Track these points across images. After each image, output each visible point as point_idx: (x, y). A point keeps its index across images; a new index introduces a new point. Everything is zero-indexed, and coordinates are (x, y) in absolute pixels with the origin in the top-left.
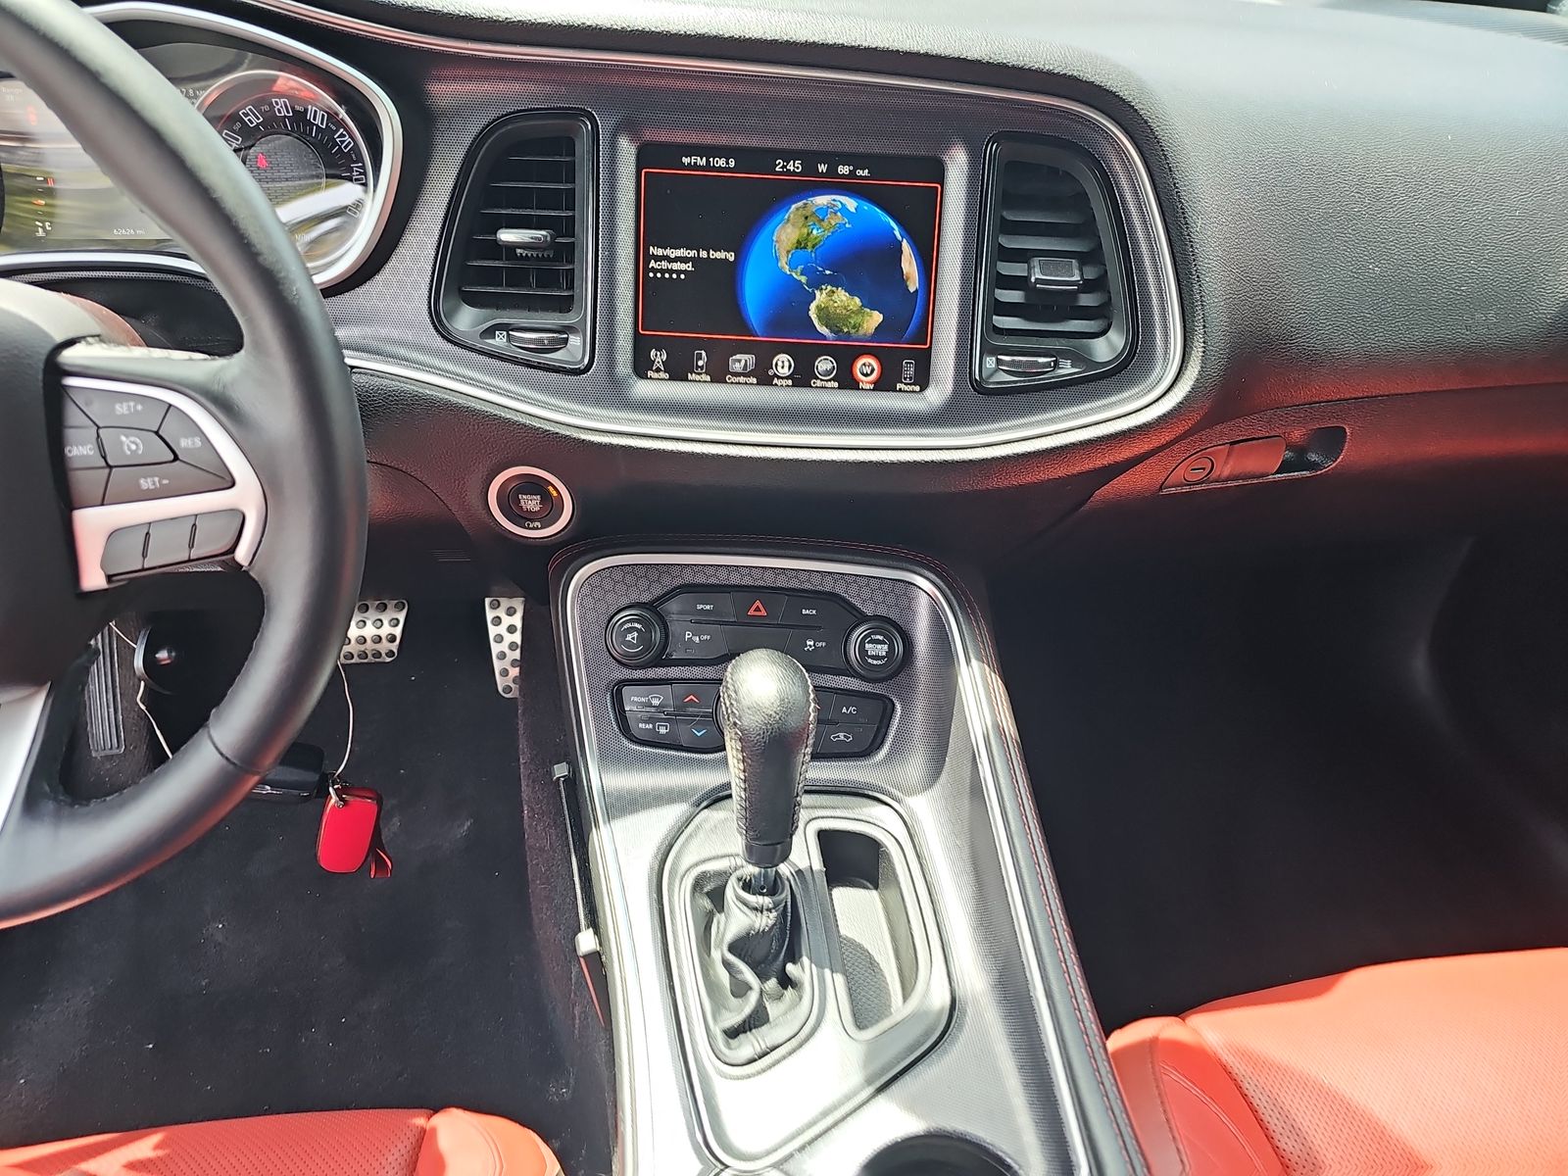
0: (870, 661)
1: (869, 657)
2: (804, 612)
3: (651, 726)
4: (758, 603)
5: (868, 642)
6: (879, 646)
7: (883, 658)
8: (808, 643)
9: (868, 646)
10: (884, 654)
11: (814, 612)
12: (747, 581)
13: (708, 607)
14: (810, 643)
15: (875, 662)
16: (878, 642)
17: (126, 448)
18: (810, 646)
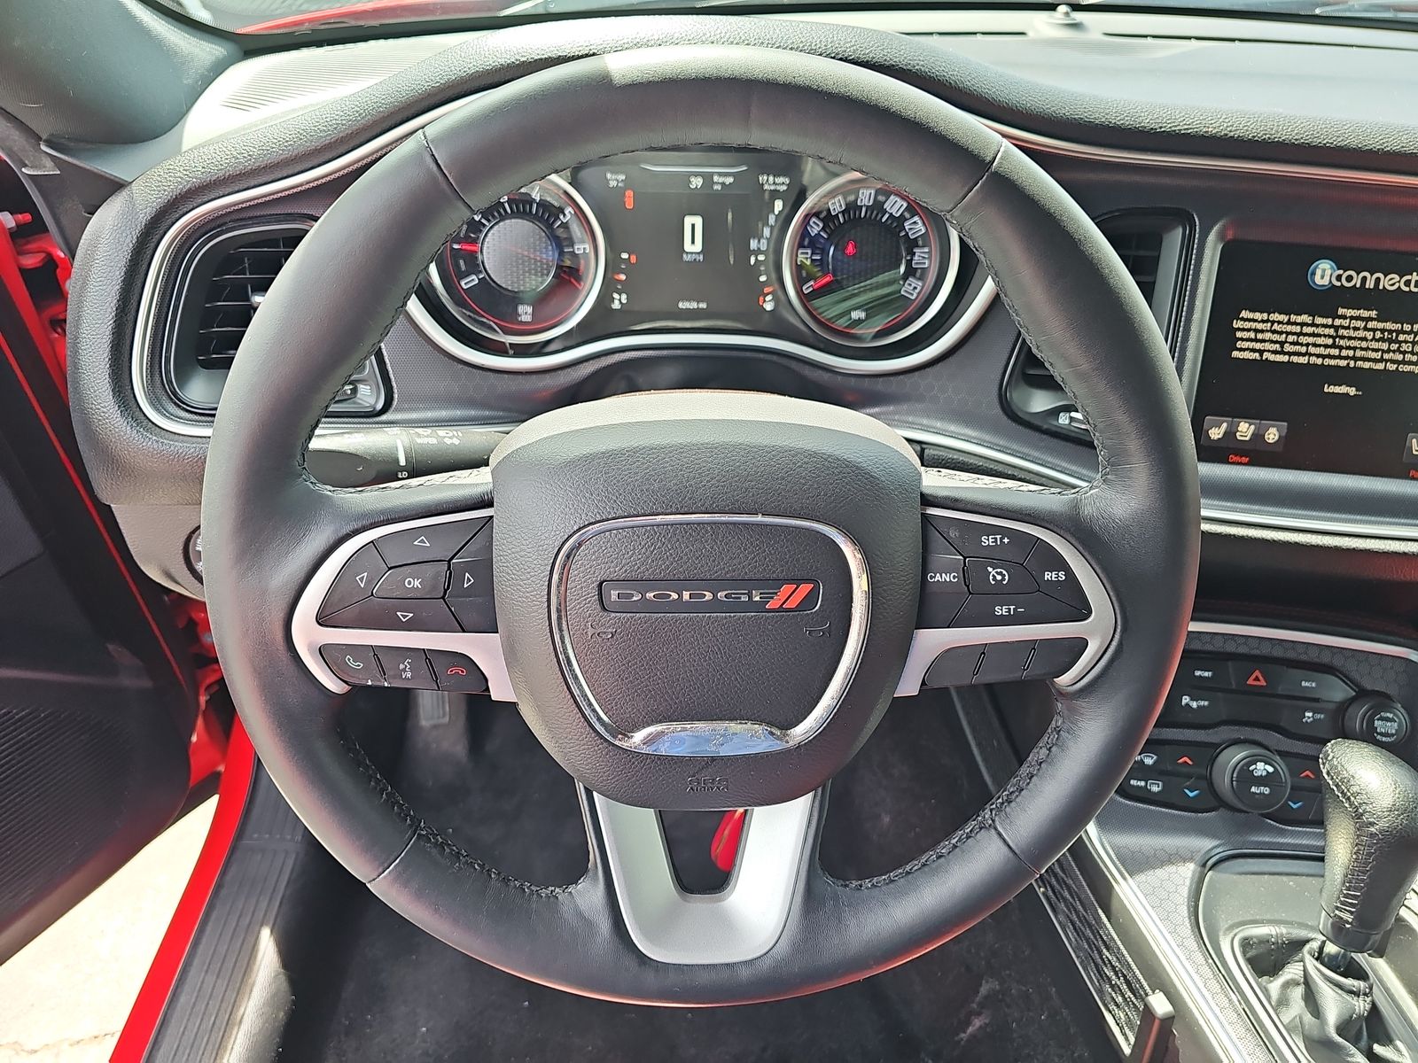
0: (1379, 737)
1: (1378, 734)
2: (1303, 684)
3: (1143, 783)
4: (1257, 673)
5: (1378, 720)
6: (1389, 724)
7: (1393, 735)
8: (1307, 714)
9: (1377, 723)
10: (1394, 732)
11: (1314, 685)
12: (1243, 650)
13: (1206, 674)
14: (1309, 714)
15: (1384, 739)
16: (1388, 719)
17: (991, 578)
18: (1309, 718)
